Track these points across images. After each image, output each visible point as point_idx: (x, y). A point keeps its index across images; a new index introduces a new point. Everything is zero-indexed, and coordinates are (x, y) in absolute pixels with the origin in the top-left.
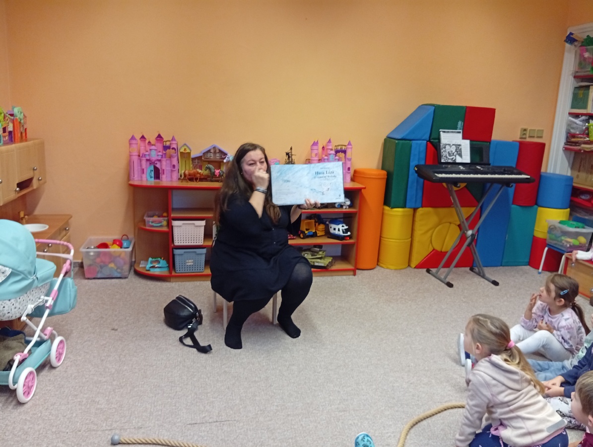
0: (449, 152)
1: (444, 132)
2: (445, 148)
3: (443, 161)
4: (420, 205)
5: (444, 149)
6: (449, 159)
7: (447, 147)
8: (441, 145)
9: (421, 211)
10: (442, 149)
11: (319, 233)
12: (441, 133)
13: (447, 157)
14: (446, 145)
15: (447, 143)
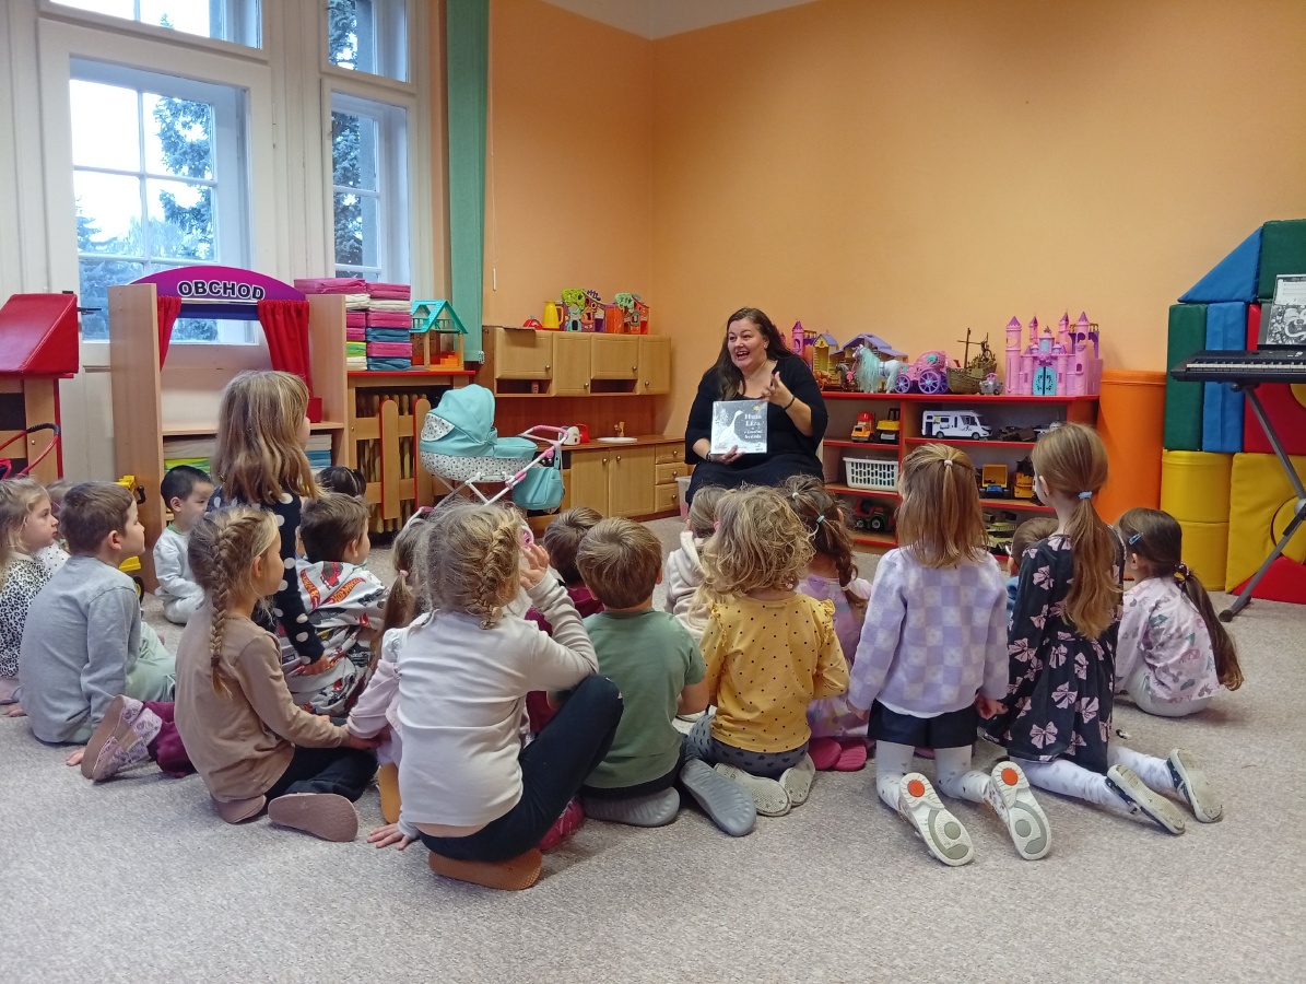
0: (1292, 323)
1: (1285, 279)
2: (1282, 314)
3: (1269, 342)
4: (1236, 445)
5: (1278, 318)
6: (1288, 337)
7: (1290, 314)
8: (1274, 307)
9: (1239, 458)
10: (1274, 316)
11: (1019, 493)
12: (1280, 282)
13: (1282, 334)
14: (1288, 307)
15: (1291, 304)
